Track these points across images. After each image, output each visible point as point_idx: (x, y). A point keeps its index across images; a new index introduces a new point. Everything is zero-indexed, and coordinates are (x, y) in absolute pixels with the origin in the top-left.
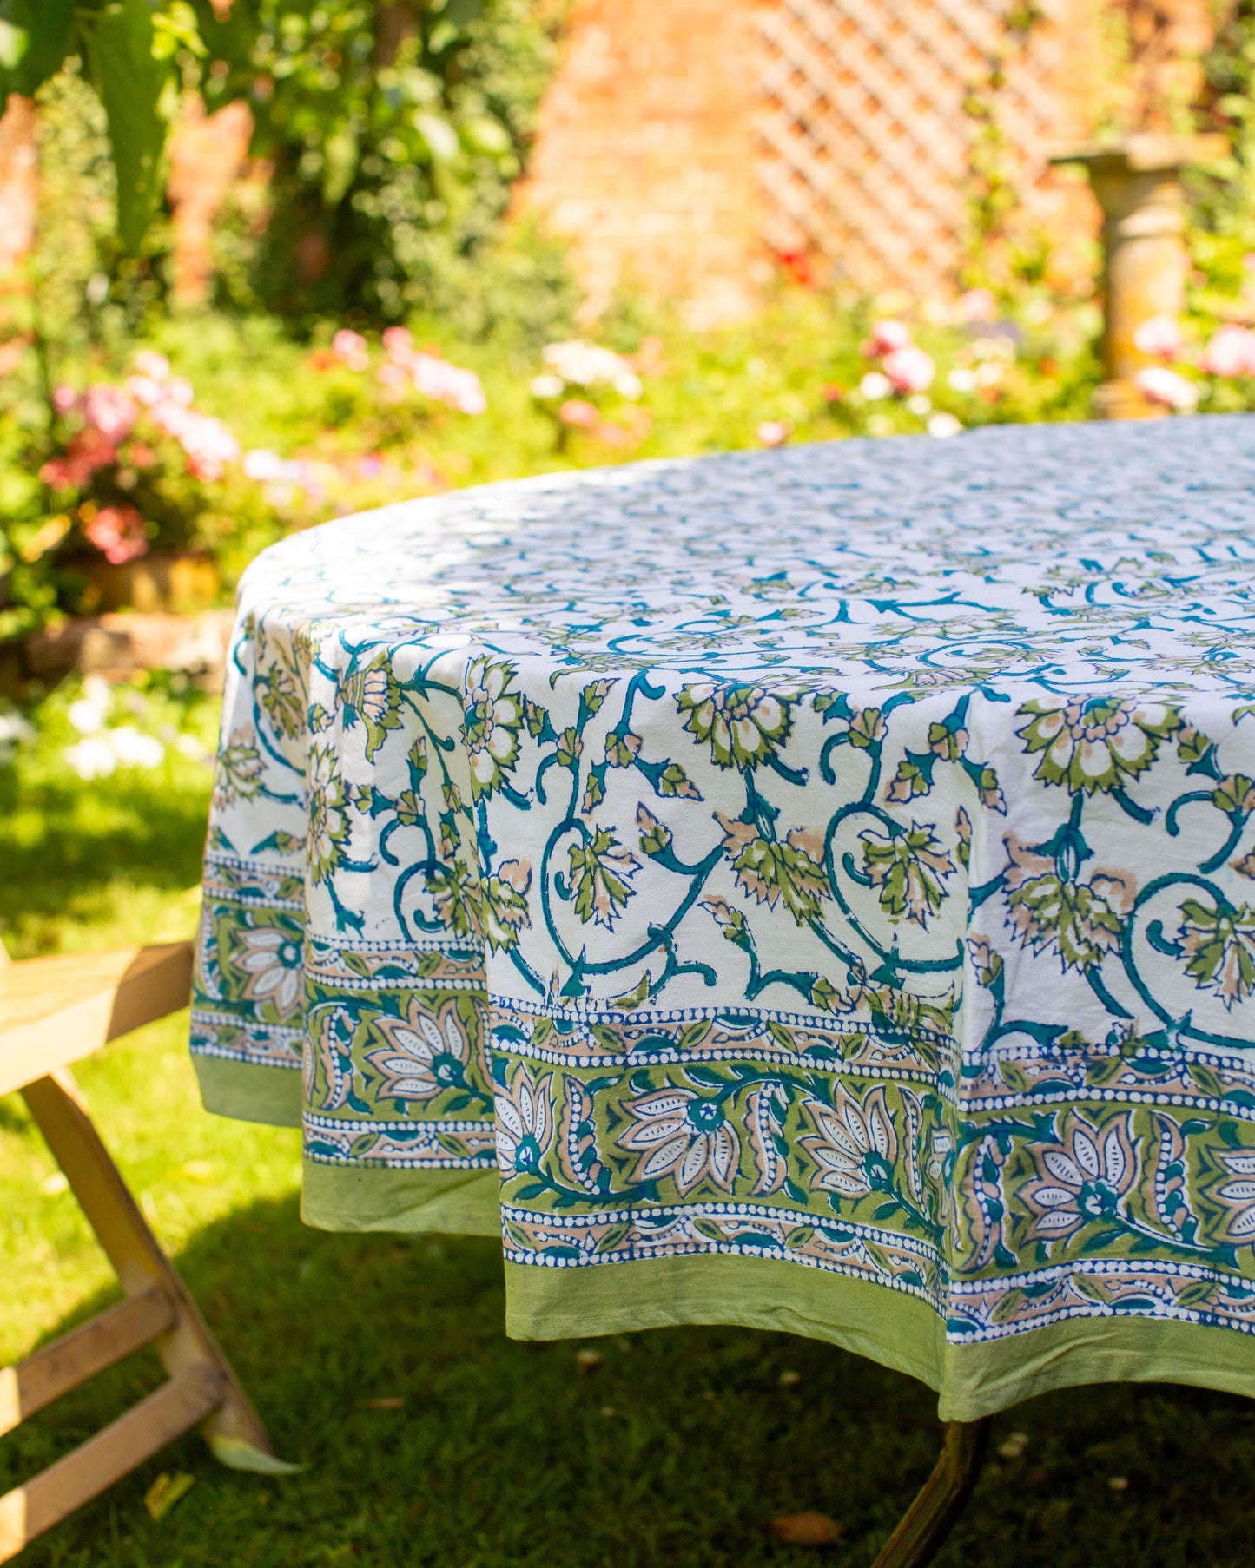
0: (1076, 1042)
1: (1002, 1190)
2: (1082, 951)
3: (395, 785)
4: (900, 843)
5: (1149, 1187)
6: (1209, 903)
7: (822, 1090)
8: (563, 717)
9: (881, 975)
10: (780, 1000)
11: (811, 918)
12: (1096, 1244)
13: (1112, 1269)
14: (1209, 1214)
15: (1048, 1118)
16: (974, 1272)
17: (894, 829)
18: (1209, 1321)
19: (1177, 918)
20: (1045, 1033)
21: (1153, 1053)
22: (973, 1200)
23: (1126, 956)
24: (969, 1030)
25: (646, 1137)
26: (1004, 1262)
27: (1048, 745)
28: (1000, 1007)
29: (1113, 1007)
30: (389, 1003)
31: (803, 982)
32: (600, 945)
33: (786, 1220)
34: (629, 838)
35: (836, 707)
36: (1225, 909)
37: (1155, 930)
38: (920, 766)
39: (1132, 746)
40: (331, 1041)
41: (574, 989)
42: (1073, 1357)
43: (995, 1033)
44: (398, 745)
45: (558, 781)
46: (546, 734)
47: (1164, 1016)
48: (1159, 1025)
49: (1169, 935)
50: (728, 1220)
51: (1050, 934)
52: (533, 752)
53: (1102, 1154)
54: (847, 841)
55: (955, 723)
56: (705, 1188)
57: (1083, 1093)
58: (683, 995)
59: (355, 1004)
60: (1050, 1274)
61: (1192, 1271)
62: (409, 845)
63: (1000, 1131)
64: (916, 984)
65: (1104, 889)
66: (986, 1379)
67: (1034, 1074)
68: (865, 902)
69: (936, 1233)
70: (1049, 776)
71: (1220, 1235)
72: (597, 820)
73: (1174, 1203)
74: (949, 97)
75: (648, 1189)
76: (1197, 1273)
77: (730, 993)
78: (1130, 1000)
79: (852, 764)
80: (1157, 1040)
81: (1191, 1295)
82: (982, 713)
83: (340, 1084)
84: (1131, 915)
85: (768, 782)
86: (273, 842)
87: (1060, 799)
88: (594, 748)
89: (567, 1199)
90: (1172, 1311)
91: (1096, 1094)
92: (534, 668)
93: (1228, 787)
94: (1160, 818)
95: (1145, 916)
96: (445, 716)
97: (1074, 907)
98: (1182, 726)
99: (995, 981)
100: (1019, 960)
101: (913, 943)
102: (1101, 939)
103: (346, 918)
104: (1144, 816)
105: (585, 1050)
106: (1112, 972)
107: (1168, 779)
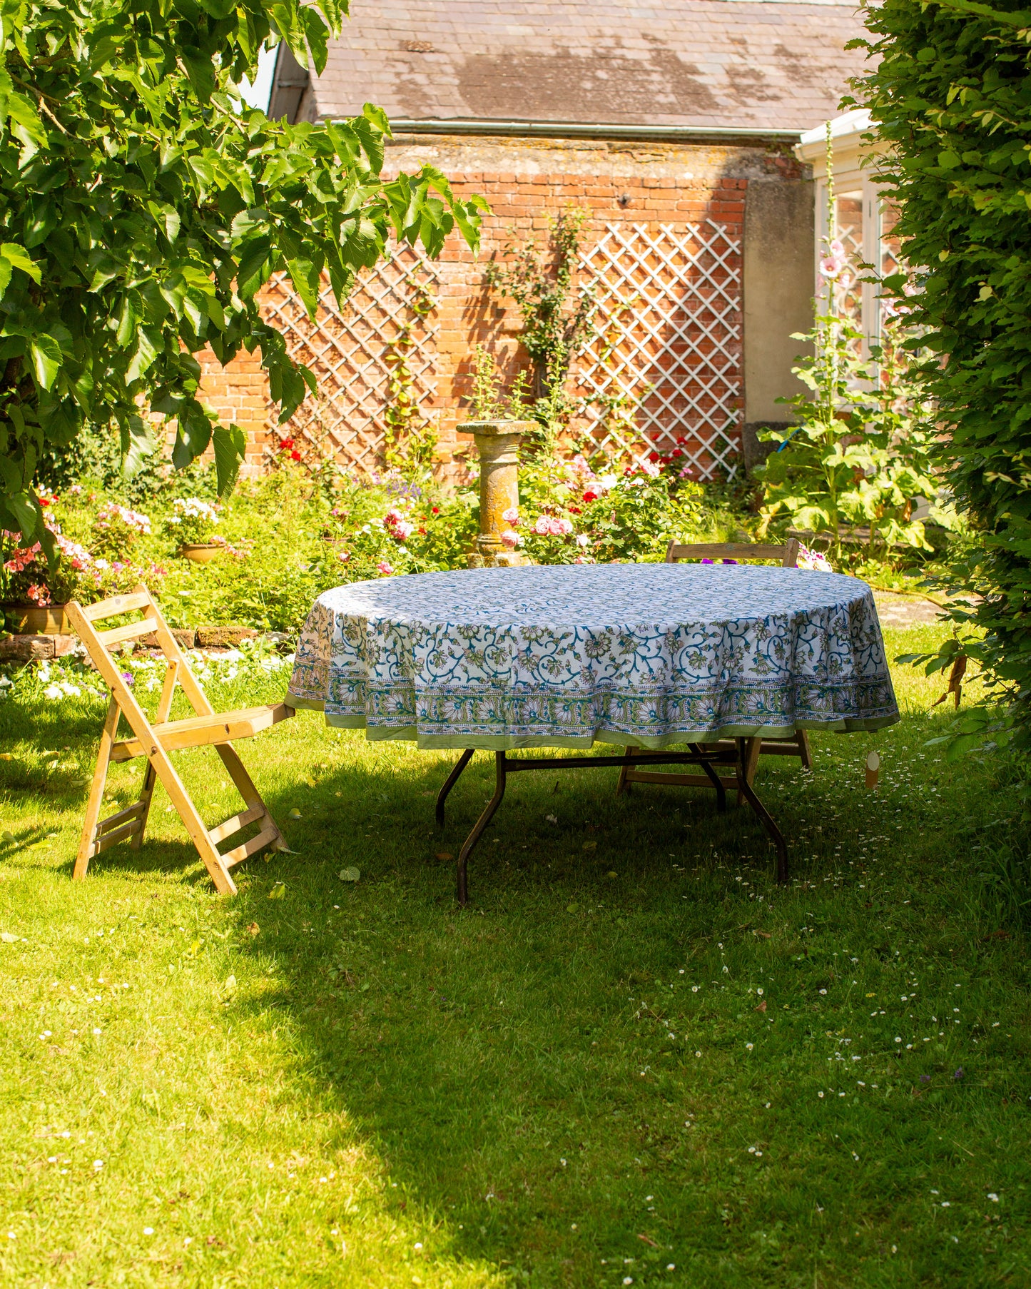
0: (530, 685)
2: (531, 669)
3: (390, 646)
4: (498, 651)
5: (542, 711)
6: (553, 659)
7: (481, 699)
8: (432, 630)
9: (495, 676)
10: (474, 683)
11: (481, 667)
12: (533, 722)
15: (525, 698)
17: (497, 649)
19: (547, 663)
20: (524, 683)
21: (542, 687)
23: (538, 669)
24: (512, 682)
25: (446, 710)
27: (525, 633)
28: (517, 678)
29: (536, 678)
30: (387, 692)
31: (478, 679)
32: (440, 672)
33: (473, 726)
34: (446, 652)
35: (488, 627)
36: (555, 660)
37: (543, 665)
38: (503, 637)
39: (539, 633)
40: (374, 701)
41: (434, 681)
43: (516, 683)
44: (391, 639)
45: (431, 643)
46: (428, 634)
47: (544, 680)
48: (544, 682)
49: (545, 666)
50: (461, 727)
51: (525, 666)
52: (425, 637)
53: (534, 705)
54: (489, 651)
55: (509, 630)
56: (457, 721)
57: (530, 694)
58: (455, 683)
59: (380, 692)
61: (549, 726)
62: (393, 659)
64: (500, 676)
65: (534, 658)
67: (523, 690)
68: (491, 662)
69: (504, 722)
70: (525, 638)
72: (441, 649)
73: (546, 713)
74: (377, 351)
75: (446, 720)
77: (463, 682)
78: (539, 677)
79: (490, 637)
80: (543, 684)
81: (549, 730)
82: (514, 628)
83: (376, 709)
84: (539, 662)
85: (474, 641)
86: (347, 664)
87: (527, 642)
88: (440, 635)
89: (431, 721)
91: (532, 694)
92: (426, 623)
93: (555, 640)
94: (544, 645)
95: (541, 662)
96: (404, 632)
97: (529, 661)
98: (547, 630)
99: (516, 673)
100: (520, 670)
101: (500, 669)
102: (534, 667)
103: (379, 674)
104: (541, 645)
105: (436, 692)
106: (536, 672)
107: (545, 639)
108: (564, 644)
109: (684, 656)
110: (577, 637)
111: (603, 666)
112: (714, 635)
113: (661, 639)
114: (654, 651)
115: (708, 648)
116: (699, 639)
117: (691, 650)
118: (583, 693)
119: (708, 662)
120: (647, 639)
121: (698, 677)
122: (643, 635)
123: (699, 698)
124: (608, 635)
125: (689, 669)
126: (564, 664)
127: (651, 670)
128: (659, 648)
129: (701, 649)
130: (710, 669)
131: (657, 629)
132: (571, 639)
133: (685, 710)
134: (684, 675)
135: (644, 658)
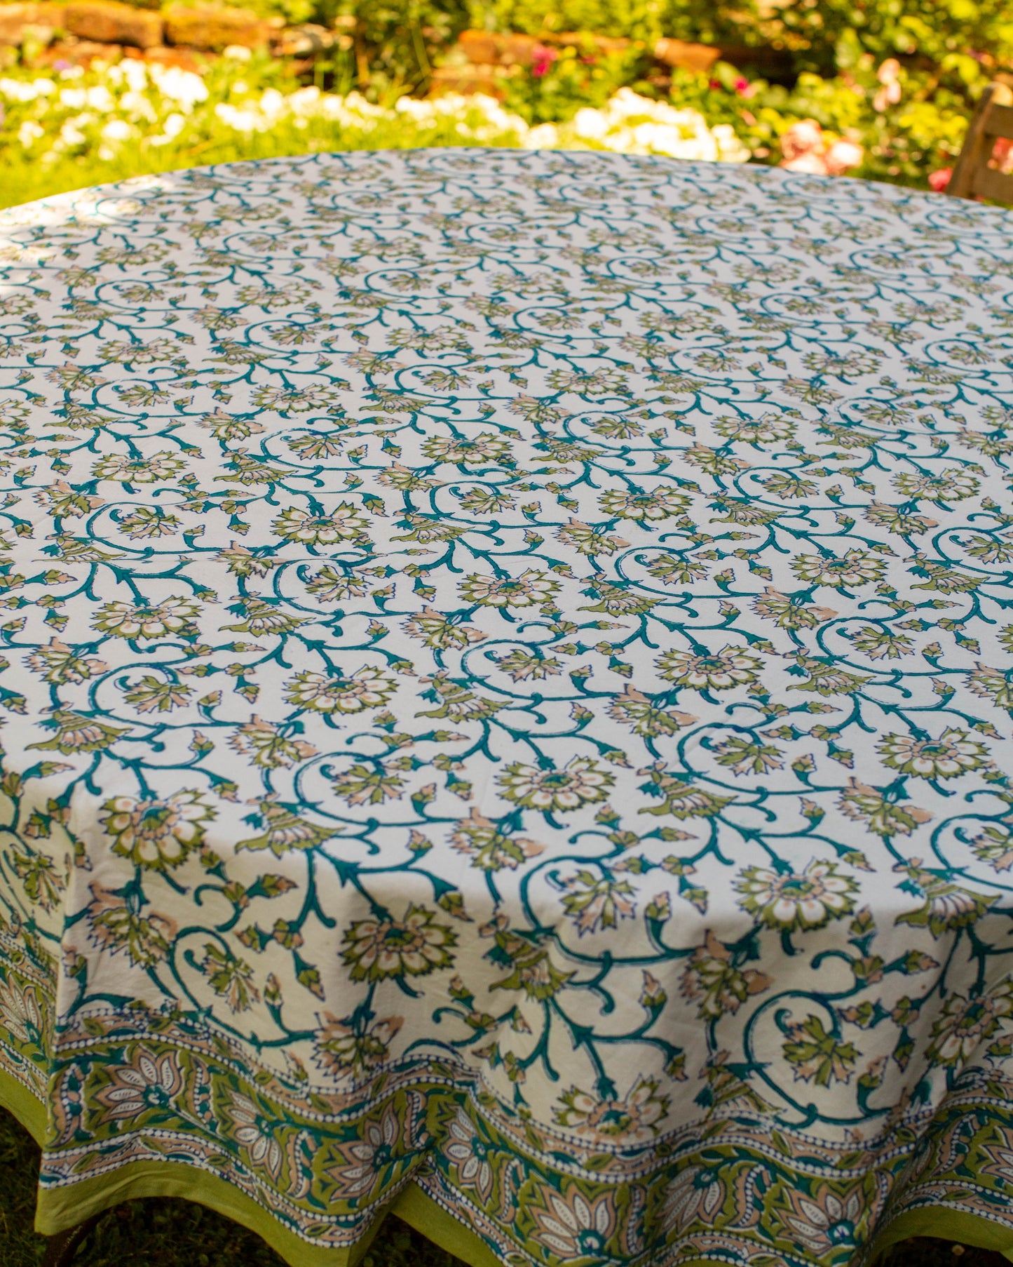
0: (141, 1006)
1: (82, 1097)
2: (144, 956)
4: (34, 860)
5: (189, 1094)
6: (222, 950)
9: (29, 927)
12: (155, 1120)
13: (166, 1135)
14: (225, 1122)
15: (120, 1050)
16: (58, 1147)
17: (30, 852)
18: (226, 1178)
19: (203, 952)
20: (119, 1001)
21: (190, 1023)
22: (59, 1106)
23: (171, 963)
24: (59, 1004)
26: (82, 1138)
27: (119, 833)
28: (83, 988)
29: (164, 990)
36: (229, 956)
37: (189, 955)
38: (43, 821)
39: (173, 848)
42: (140, 1182)
43: (79, 1003)
47: (196, 1004)
48: (194, 1008)
49: (199, 959)
51: (123, 943)
53: (159, 1071)
55: (63, 802)
57: (146, 1035)
60: (120, 1139)
61: (215, 1148)
63: (83, 1061)
64: (43, 941)
65: (157, 924)
66: (65, 1208)
67: (110, 1024)
68: (17, 884)
70: (121, 852)
71: (230, 1134)
73: (204, 1108)
76: (218, 1150)
78: (176, 989)
80: (192, 1015)
81: (214, 1160)
82: (81, 799)
84: (174, 943)
87: (128, 865)
90: (205, 1166)
91: (155, 1037)
93: (232, 887)
94: (191, 894)
95: (183, 945)
97: (138, 930)
98: (202, 845)
99: (80, 972)
100: (99, 959)
101: (41, 920)
102: (156, 952)
104: (182, 890)
106: (163, 970)
107: (193, 873)
108: (262, 913)
109: (766, 1023)
110: (312, 903)
111: (425, 1007)
112: (906, 963)
113: (665, 972)
114: (630, 1014)
115: (876, 1013)
116: (836, 976)
117: (800, 1010)
118: (321, 1105)
119: (861, 1067)
120: (607, 961)
121: (811, 1113)
122: (593, 944)
123: (804, 1184)
124: (443, 918)
125: (781, 1072)
126: (259, 982)
127: (605, 1085)
128: (655, 1006)
129: (838, 1016)
130: (864, 1090)
131: (655, 927)
132: (288, 905)
133: (746, 1196)
134: (757, 1084)
135: (583, 1035)
